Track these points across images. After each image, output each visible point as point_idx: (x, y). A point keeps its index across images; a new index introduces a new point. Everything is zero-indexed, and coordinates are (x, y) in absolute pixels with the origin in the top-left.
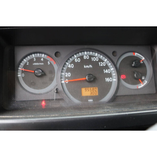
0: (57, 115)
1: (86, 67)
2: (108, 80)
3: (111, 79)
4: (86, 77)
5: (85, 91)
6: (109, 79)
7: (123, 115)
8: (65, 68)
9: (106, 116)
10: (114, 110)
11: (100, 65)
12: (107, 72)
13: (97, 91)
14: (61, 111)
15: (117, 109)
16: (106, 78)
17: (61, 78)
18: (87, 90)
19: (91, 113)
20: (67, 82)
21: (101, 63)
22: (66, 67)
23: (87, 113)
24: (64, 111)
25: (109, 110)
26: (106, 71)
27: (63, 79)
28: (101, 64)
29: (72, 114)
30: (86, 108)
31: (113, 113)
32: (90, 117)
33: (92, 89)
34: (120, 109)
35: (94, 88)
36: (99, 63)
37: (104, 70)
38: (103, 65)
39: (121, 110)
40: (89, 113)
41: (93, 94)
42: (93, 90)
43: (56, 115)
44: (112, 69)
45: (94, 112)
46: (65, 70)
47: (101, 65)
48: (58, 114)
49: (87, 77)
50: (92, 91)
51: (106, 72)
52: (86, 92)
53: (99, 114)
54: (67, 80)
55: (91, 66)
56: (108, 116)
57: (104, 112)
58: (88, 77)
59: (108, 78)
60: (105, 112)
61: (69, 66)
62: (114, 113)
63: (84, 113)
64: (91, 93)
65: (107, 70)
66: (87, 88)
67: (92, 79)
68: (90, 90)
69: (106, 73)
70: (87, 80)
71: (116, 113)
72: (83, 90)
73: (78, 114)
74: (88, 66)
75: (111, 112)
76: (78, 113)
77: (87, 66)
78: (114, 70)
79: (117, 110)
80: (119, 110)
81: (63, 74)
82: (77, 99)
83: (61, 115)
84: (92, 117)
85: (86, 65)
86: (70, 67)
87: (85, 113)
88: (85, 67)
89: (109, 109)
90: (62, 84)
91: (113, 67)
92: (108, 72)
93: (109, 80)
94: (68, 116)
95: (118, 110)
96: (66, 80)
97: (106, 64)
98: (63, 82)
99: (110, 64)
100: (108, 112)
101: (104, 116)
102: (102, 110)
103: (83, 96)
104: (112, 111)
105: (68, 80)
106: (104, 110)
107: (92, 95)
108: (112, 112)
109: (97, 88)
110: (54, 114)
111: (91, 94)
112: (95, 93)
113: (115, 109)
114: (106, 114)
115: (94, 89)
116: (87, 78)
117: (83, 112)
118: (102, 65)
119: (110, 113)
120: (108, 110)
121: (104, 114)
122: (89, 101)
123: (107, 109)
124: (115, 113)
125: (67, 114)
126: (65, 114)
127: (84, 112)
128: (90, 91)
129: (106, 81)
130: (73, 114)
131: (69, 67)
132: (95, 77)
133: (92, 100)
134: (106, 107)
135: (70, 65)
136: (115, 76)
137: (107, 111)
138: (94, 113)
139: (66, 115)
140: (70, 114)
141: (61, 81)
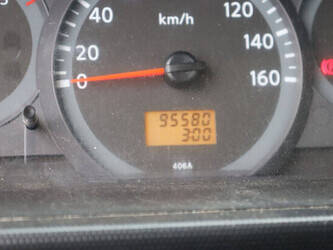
0: (20, 219)
1: (166, 20)
2: (263, 81)
3: (274, 76)
4: (164, 66)
5: (162, 126)
6: (267, 75)
7: (305, 225)
8: (73, 25)
9: (230, 226)
10: (269, 204)
11: (228, 15)
12: (259, 45)
13: (213, 125)
14: (41, 202)
15: (285, 201)
16: (253, 73)
17: (57, 66)
18: (170, 122)
19: (166, 214)
20: (82, 84)
21: (233, 4)
22: (81, 21)
23: (151, 211)
24: (53, 204)
25: (250, 204)
26: (256, 42)
27: (63, 73)
28: (232, 9)
29: (85, 215)
30: (150, 194)
31: (259, 216)
32: (159, 229)
33: (189, 117)
34: (296, 203)
35: (201, 113)
36: (227, 5)
37: (247, 37)
38: (240, 12)
39: (301, 206)
40: (160, 214)
41: (196, 138)
42: (195, 122)
43: (16, 219)
44: (282, 32)
45: (183, 211)
46: (76, 34)
47: (235, 15)
48: (23, 216)
49: (168, 63)
50: (190, 127)
51: (253, 44)
52: (165, 130)
53: (200, 218)
54: (85, 76)
55: (188, 18)
56: (237, 225)
57: (226, 210)
58: (171, 64)
59: (264, 72)
60: (227, 213)
61: (95, 16)
62: (268, 214)
63: (137, 212)
64: (186, 132)
65: (257, 36)
66: (169, 114)
67: (191, 74)
68: (181, 122)
69: (255, 48)
70: (170, 75)
71: (277, 217)
72: (153, 119)
73: (112, 216)
74: (177, 18)
75: (253, 210)
76: (111, 213)
77: (173, 20)
78: (289, 37)
79: (281, 206)
80: (293, 205)
81: (67, 49)
82: (117, 155)
83: (39, 219)
84: (171, 229)
85: (166, 14)
86: (97, 19)
87: (142, 215)
88: (161, 20)
89: (251, 201)
90: (59, 91)
91: (285, 24)
92: (262, 47)
93: (265, 77)
94: (67, 223)
95: (287, 206)
96: (78, 78)
97: (256, 10)
98: (65, 84)
99: (272, 10)
100: (242, 212)
101: (223, 229)
102: (219, 202)
103: (148, 148)
104: (259, 208)
105: (88, 76)
106: (226, 204)
107: (190, 142)
108: (262, 210)
109: (213, 115)
110: (7, 216)
111: (185, 138)
112: (202, 133)
113: (275, 200)
114: (231, 218)
115: (201, 119)
116: (168, 69)
117: (134, 207)
118: (239, 16)
119: (250, 216)
120: (241, 204)
121: (225, 218)
122: (175, 166)
123: (243, 198)
124: (272, 217)
125: (63, 215)
126: (54, 216)
127: (139, 207)
128: (184, 125)
129: (254, 83)
130: (91, 217)
131: (91, 17)
132: (203, 63)
133: (190, 165)
134: (238, 192)
135: (96, 10)
136: (293, 61)
137: (238, 209)
138: (181, 213)
139: (58, 218)
140: (76, 217)
141: (57, 78)
